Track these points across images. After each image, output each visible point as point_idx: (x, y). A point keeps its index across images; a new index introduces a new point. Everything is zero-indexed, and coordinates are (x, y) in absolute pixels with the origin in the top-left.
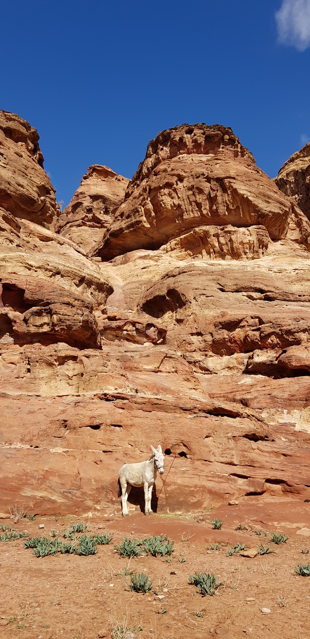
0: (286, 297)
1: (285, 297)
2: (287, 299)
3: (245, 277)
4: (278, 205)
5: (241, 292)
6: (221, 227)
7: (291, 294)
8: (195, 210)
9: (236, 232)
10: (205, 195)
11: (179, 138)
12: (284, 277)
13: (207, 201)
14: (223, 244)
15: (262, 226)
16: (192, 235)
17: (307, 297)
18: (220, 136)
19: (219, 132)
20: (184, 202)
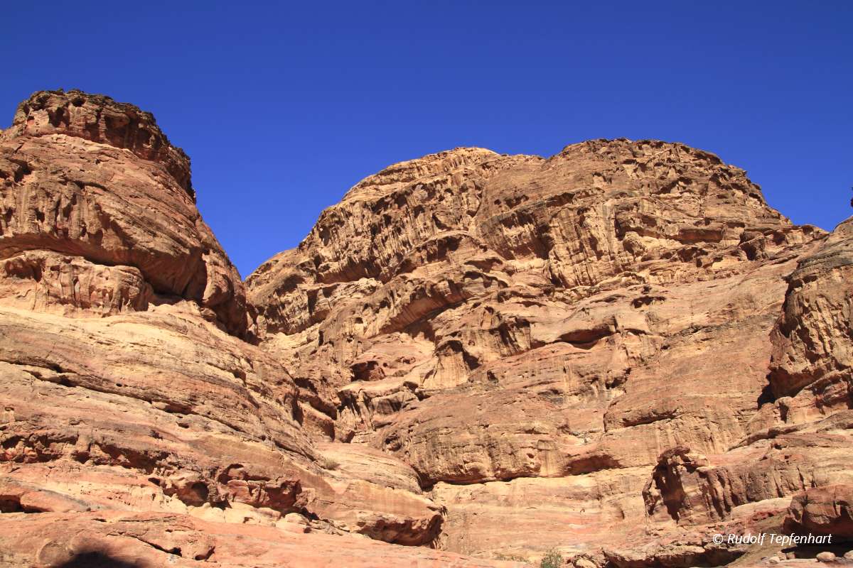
0: (96, 384)
1: (93, 384)
2: (98, 387)
3: (42, 342)
4: (170, 242)
5: (25, 364)
6: (68, 258)
7: (104, 380)
8: (32, 223)
9: (88, 271)
10: (52, 203)
11: (56, 109)
12: (110, 352)
13: (54, 213)
14: (63, 285)
15: (135, 269)
16: (21, 260)
17: (128, 389)
18: (127, 122)
19: (124, 115)
20: (21, 206)
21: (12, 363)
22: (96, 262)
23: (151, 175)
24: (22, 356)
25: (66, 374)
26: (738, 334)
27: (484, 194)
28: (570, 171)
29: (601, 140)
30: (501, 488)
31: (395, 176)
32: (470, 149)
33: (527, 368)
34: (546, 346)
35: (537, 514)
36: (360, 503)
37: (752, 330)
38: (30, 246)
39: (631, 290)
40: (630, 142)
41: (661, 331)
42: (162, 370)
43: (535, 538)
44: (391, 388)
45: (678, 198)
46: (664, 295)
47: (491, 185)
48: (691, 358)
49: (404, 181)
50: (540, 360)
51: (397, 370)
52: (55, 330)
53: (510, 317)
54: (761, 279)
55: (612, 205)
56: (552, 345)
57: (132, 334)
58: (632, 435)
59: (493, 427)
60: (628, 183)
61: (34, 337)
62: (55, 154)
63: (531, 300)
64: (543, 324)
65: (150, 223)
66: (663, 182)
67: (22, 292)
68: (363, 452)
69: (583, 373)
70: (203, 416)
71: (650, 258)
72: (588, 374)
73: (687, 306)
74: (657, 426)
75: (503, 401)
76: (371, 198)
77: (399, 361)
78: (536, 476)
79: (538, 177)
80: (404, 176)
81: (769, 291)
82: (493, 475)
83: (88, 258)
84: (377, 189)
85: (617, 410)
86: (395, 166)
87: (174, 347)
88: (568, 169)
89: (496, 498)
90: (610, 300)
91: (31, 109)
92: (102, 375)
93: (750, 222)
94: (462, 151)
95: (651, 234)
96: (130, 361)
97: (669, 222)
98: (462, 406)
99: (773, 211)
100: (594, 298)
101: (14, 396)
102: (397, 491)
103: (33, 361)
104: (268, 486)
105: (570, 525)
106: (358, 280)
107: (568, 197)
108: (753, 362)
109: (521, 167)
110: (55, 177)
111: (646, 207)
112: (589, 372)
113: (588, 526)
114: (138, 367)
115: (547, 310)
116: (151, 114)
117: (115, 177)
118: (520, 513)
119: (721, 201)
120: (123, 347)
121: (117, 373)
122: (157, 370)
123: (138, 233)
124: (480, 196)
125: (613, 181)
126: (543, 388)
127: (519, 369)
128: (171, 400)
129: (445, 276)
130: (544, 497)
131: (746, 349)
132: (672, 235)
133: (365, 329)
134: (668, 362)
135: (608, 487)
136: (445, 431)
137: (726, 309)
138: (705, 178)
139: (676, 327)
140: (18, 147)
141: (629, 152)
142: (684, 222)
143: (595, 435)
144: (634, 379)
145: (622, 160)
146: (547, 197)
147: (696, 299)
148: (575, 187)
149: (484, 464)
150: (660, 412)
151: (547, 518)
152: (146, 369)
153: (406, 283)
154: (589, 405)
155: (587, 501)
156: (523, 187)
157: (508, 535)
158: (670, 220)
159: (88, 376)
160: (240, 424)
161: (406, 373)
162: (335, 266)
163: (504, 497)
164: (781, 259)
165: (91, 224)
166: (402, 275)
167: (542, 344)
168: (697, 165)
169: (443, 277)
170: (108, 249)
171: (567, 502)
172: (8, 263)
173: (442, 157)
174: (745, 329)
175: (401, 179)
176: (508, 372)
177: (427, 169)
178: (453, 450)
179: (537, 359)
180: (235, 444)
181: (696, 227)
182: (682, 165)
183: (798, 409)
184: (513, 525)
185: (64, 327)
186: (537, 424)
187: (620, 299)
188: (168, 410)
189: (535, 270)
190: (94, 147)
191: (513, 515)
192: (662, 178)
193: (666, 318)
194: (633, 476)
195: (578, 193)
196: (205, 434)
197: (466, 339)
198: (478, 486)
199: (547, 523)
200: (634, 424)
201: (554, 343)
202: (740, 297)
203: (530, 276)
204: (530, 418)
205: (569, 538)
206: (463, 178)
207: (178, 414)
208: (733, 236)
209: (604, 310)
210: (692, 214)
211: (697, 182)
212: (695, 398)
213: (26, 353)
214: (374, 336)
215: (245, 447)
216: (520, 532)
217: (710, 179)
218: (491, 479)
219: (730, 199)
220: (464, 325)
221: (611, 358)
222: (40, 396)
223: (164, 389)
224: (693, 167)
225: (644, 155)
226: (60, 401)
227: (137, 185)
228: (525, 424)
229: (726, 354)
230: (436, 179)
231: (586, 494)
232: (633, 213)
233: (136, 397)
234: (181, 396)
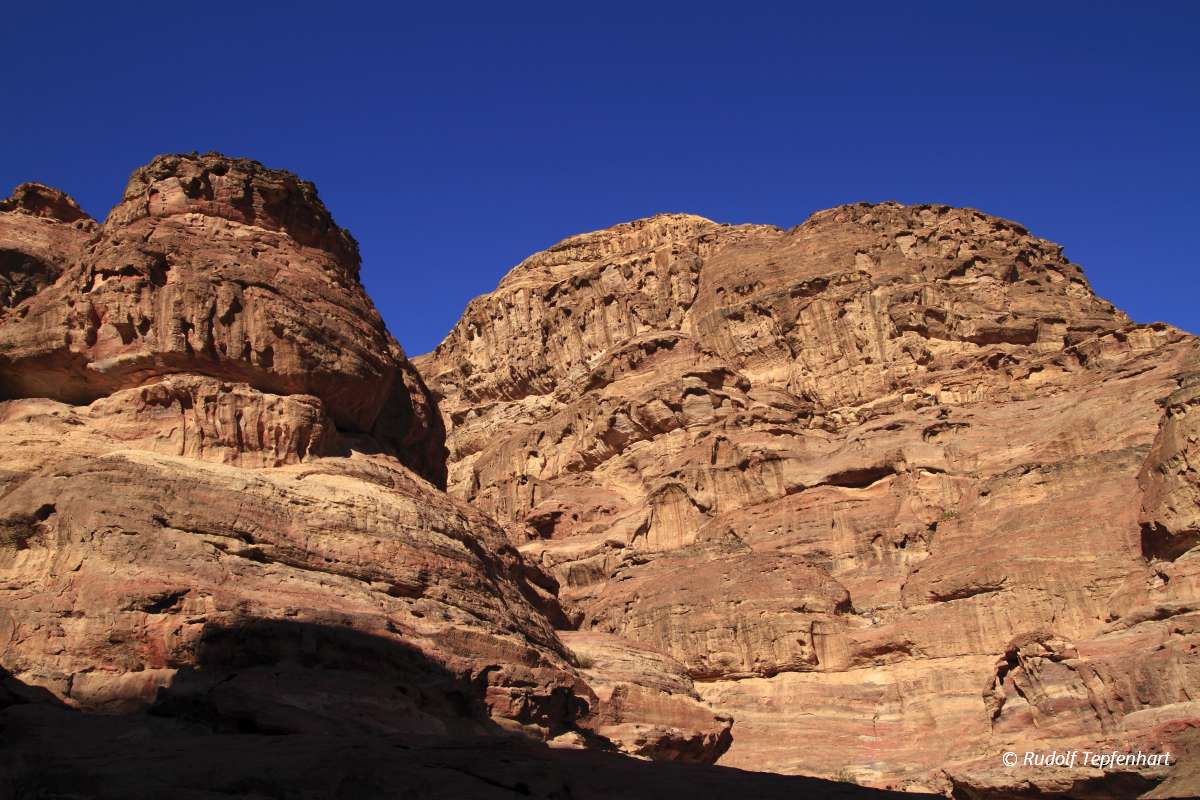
0: (299, 559)
1: (295, 559)
2: (302, 562)
3: (224, 503)
4: (360, 361)
5: (205, 533)
6: (227, 385)
7: (310, 553)
8: (177, 337)
9: (255, 403)
10: (205, 310)
11: (191, 179)
12: (310, 515)
13: (206, 323)
14: (224, 422)
15: (317, 399)
16: (164, 389)
17: (341, 566)
18: (284, 196)
19: (281, 187)
20: (160, 314)
21: (188, 531)
22: (265, 391)
23: (322, 269)
24: (202, 522)
25: (261, 546)
26: (1086, 475)
27: (701, 279)
28: (823, 248)
29: (861, 205)
30: (764, 687)
31: (573, 253)
32: (677, 216)
33: (781, 520)
34: (806, 491)
35: (815, 722)
36: (630, 713)
37: (1106, 470)
38: (173, 369)
39: (923, 413)
40: (902, 207)
41: (967, 470)
42: (379, 539)
43: (815, 755)
44: (587, 549)
45: (973, 284)
46: (969, 421)
47: (711, 267)
48: (1021, 509)
49: (586, 259)
50: (799, 510)
51: (593, 524)
52: (237, 486)
53: (754, 451)
54: (1106, 398)
55: (883, 295)
56: (816, 489)
57: (333, 490)
58: (945, 614)
59: (748, 604)
60: (904, 264)
61: (213, 495)
62: (197, 242)
63: (780, 427)
64: (799, 459)
65: (333, 336)
66: (951, 262)
67: (164, 430)
68: (621, 644)
69: (860, 528)
70: (438, 600)
71: (938, 368)
72: (867, 529)
73: (1001, 436)
74: (979, 601)
75: (760, 568)
76: (540, 284)
77: (595, 510)
78: (809, 671)
79: (777, 255)
80: (586, 253)
81: (1117, 415)
82: (750, 669)
83: (254, 386)
84: (547, 272)
85: (921, 580)
86: (572, 239)
87: (390, 507)
88: (819, 245)
89: (755, 700)
90: (894, 427)
91: (153, 180)
92: (306, 546)
93: (1074, 318)
94: (665, 219)
95: (937, 335)
96: (338, 528)
97: (962, 318)
98: (702, 574)
99: (1104, 302)
100: (871, 424)
101: (202, 576)
102: (674, 697)
103: (216, 529)
104: (536, 694)
105: (862, 737)
106: (523, 398)
107: (820, 285)
108: (1110, 514)
109: (752, 242)
110: (204, 274)
111: (932, 298)
112: (869, 526)
113: (885, 737)
114: (350, 536)
115: (803, 441)
116: (313, 185)
117: (280, 272)
118: (792, 721)
119: (1034, 288)
120: (325, 508)
121: (325, 543)
122: (374, 539)
123: (320, 350)
124: (696, 281)
125: (882, 262)
126: (805, 549)
127: (770, 523)
128: (396, 579)
129: (657, 394)
130: (822, 699)
131: (1099, 496)
132: (966, 336)
133: (543, 466)
134: (988, 515)
135: (912, 685)
136: (679, 609)
137: (1058, 440)
138: (1009, 257)
139: (988, 464)
140: (148, 232)
141: (902, 221)
142: (982, 318)
143: (886, 615)
144: (942, 538)
145: (894, 233)
146: (792, 283)
147: (1014, 426)
148: (831, 270)
149: (737, 654)
150: (982, 582)
151: (829, 728)
152: (358, 539)
153: (600, 404)
154: (871, 573)
155: (881, 704)
156: (757, 270)
157: (776, 751)
158: (964, 316)
159: (288, 548)
160: (485, 611)
161: (607, 529)
162: (490, 380)
163: (767, 700)
164: (1133, 372)
165: (258, 339)
166: (594, 392)
167: (800, 488)
168: (997, 239)
169: (652, 395)
170: (280, 373)
171: (856, 705)
172: (145, 392)
173: (637, 227)
174: (1096, 469)
175: (581, 258)
176: (754, 527)
177: (615, 244)
178: (692, 636)
179: (795, 508)
180: (483, 639)
181: (998, 325)
182: (977, 239)
183: (1182, 579)
184: (781, 738)
185: (250, 481)
186: (809, 600)
187: (907, 426)
188: (393, 593)
189: (776, 385)
190: (242, 231)
191: (780, 724)
192: (949, 258)
193: (973, 452)
194: (947, 669)
195: (834, 277)
196: (446, 625)
197: (691, 481)
198: (730, 684)
199: (829, 735)
200: (945, 599)
201: (816, 486)
202: (1077, 424)
203: (771, 393)
204: (800, 591)
205: (861, 755)
206: (671, 258)
207: (406, 599)
208: (1049, 337)
209: (886, 442)
210: (992, 307)
211: (998, 262)
212: (1033, 562)
213: (206, 519)
214: (555, 477)
215: (495, 642)
216: (792, 748)
217: (1017, 259)
218: (747, 674)
219: (1045, 285)
220: (688, 462)
221: (899, 506)
222: (233, 577)
223: (387, 564)
224: (991, 241)
225: (922, 225)
226: (259, 583)
227: (309, 285)
228: (791, 600)
229: (1071, 502)
230: (633, 258)
231: (882, 694)
232: (913, 306)
233: (352, 576)
234: (409, 573)
